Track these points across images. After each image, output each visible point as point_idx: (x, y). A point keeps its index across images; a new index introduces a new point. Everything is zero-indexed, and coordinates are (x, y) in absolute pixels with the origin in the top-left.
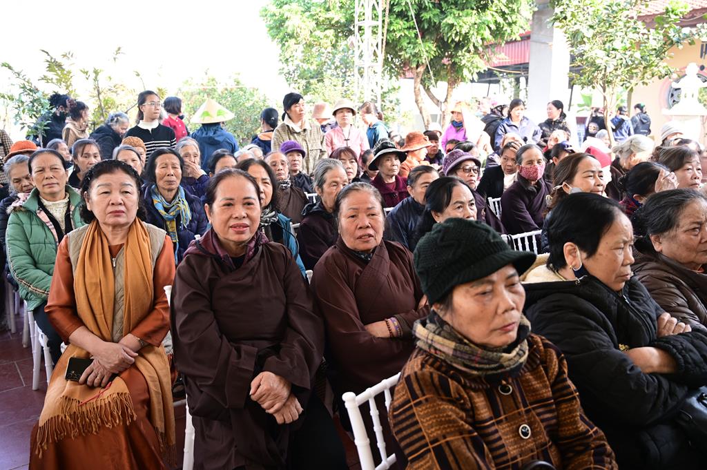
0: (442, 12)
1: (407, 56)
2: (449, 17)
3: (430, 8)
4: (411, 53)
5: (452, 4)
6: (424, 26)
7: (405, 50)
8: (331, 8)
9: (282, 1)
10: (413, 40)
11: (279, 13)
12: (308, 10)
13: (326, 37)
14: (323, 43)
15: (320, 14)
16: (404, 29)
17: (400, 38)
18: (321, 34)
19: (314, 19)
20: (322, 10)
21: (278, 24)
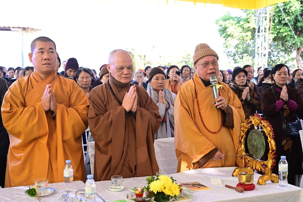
1: (290, 44)
3: (301, 21)
4: (292, 43)
6: (299, 29)
7: (289, 41)
8: (250, 21)
9: (226, 18)
10: (293, 37)
11: (224, 24)
12: (239, 22)
13: (247, 36)
14: (245, 38)
15: (245, 25)
16: (288, 31)
17: (286, 35)
18: (244, 34)
19: (241, 27)
20: (245, 22)
21: (223, 29)
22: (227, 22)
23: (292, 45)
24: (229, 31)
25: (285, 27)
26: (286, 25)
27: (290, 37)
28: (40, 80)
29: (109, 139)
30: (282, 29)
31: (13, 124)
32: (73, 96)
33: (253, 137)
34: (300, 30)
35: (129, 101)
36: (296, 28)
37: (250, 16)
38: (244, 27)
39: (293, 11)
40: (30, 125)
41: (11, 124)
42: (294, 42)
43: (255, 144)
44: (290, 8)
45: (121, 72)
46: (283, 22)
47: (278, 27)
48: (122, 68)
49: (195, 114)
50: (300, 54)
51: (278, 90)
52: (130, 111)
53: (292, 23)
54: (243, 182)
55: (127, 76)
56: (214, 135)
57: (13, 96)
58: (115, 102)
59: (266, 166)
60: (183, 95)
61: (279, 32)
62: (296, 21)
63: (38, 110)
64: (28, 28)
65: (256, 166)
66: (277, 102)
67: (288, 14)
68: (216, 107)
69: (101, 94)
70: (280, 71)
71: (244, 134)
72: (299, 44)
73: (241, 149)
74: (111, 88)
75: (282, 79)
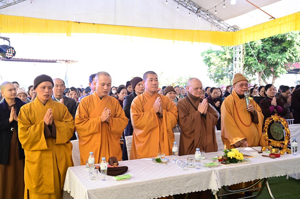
0: (267, 54)
2: (269, 56)
3: (262, 53)
5: (270, 51)
7: (254, 67)
8: (226, 54)
9: (209, 52)
10: (256, 64)
11: (208, 56)
12: (218, 54)
13: (224, 64)
14: (223, 66)
15: (222, 56)
16: (253, 60)
17: (252, 63)
18: (223, 63)
19: (220, 58)
20: (223, 55)
21: (207, 60)
22: (210, 54)
23: (256, 70)
24: (212, 61)
25: (251, 58)
26: (252, 56)
27: (255, 64)
28: (150, 97)
29: (192, 130)
30: (249, 59)
31: (140, 121)
32: (169, 105)
33: (275, 127)
34: (261, 59)
35: (203, 108)
36: (258, 58)
37: (227, 50)
38: (222, 58)
39: (257, 46)
40: (150, 121)
41: (139, 121)
42: (258, 68)
43: (276, 131)
44: (254, 45)
45: (197, 91)
46: (250, 54)
47: (246, 57)
48: (197, 89)
49: (235, 115)
50: (261, 76)
51: (270, 100)
52: (203, 114)
53: (256, 55)
54: (274, 153)
55: (200, 93)
56: (248, 127)
57: (137, 106)
58: (193, 109)
59: (284, 144)
60: (227, 103)
61: (247, 61)
62: (259, 53)
63: (153, 112)
64: (70, 60)
65: (276, 144)
66: (270, 107)
67: (253, 48)
68: (248, 110)
69: (185, 104)
70: (271, 88)
71: (267, 126)
72: (261, 69)
73: (265, 135)
74: (190, 101)
75: (273, 93)
